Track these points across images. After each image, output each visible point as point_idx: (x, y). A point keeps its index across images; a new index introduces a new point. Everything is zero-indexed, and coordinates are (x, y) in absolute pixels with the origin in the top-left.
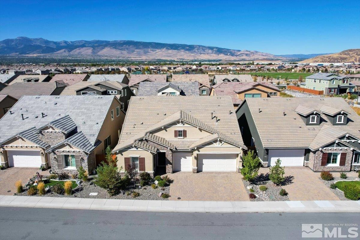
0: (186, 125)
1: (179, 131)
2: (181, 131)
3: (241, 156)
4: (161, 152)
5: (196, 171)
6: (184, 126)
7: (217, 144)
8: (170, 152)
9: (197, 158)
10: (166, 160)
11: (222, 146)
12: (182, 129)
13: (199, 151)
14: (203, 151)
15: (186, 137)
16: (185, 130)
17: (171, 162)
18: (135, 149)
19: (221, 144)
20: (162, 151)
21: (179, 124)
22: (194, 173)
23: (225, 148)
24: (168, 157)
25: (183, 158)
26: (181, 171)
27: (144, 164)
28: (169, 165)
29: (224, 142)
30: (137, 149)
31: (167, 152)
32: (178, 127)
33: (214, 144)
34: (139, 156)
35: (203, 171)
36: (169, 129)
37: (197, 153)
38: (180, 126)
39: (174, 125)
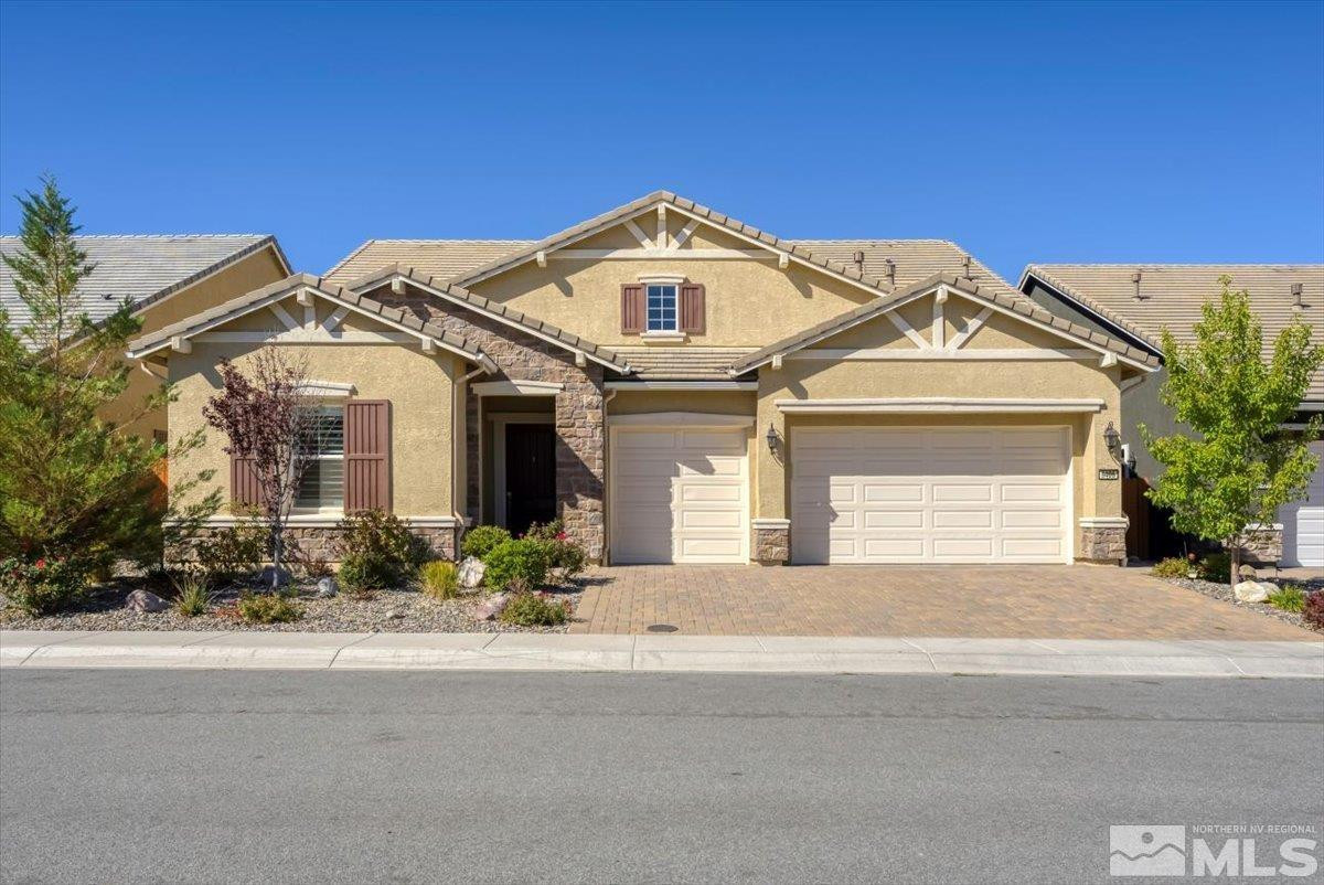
0: (704, 249)
1: (654, 290)
2: (669, 290)
3: (1110, 428)
4: (525, 391)
5: (778, 551)
6: (685, 253)
7: (929, 340)
8: (590, 396)
9: (781, 447)
10: (559, 459)
11: (969, 352)
12: (672, 276)
13: (801, 393)
14: (828, 392)
15: (703, 333)
16: (694, 281)
17: (597, 471)
18: (322, 334)
19: (960, 337)
20: (527, 388)
21: (653, 238)
22: (766, 563)
23: (990, 364)
24: (570, 437)
25: (684, 469)
26: (672, 564)
27: (383, 454)
28: (586, 502)
29: (980, 323)
30: (336, 330)
31: (564, 389)
32: (649, 263)
33: (906, 333)
34: (349, 386)
35: (833, 559)
36: (583, 274)
37: (784, 405)
38: (663, 256)
39: (616, 248)
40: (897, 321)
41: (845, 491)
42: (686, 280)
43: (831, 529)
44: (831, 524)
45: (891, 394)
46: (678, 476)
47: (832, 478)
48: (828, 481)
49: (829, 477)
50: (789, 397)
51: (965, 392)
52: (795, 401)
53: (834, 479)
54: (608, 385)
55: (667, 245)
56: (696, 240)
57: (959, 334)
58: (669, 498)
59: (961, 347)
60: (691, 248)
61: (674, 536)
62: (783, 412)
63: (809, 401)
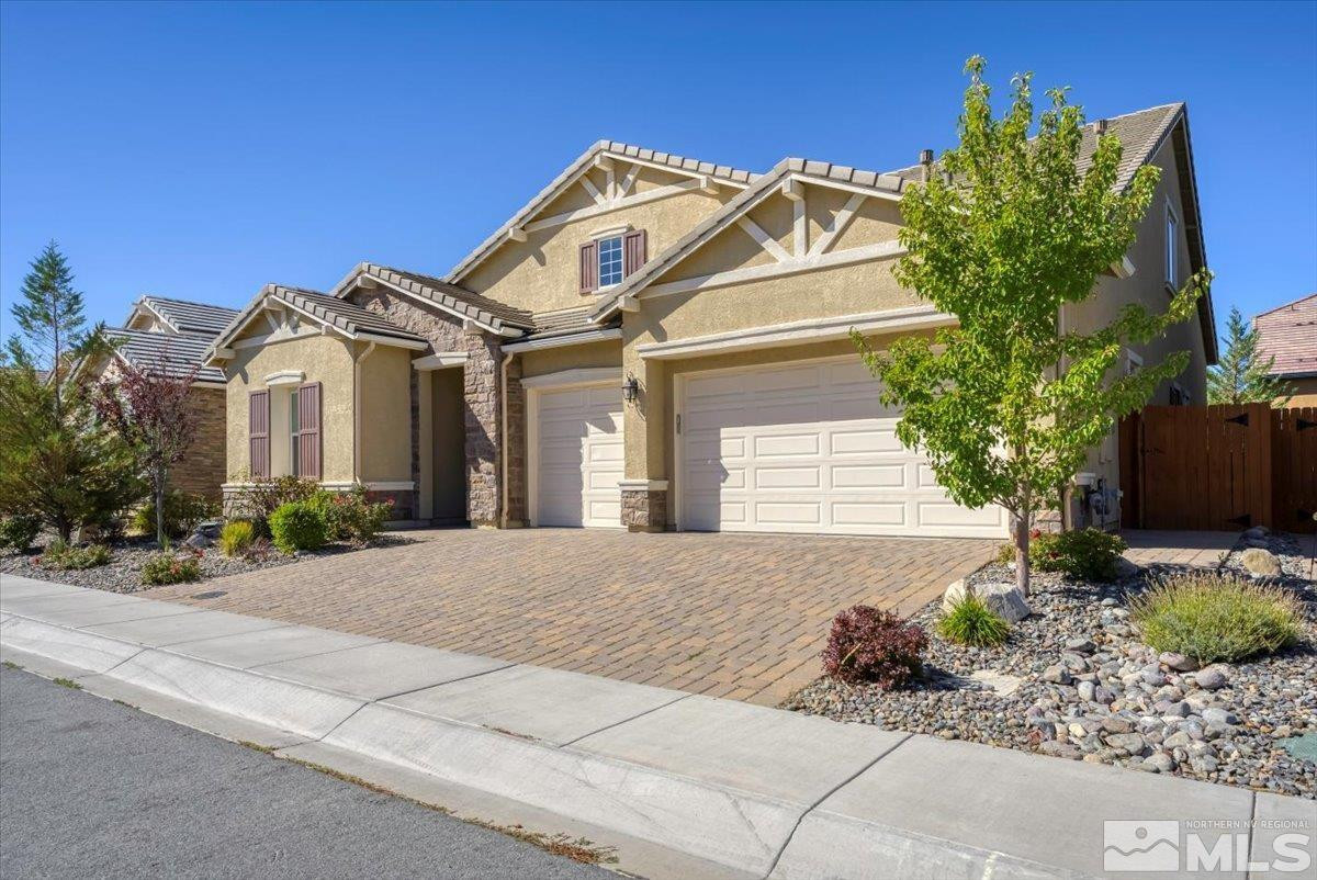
0: (645, 192)
1: (605, 245)
2: (616, 242)
6: (631, 200)
7: (790, 249)
8: (487, 361)
10: (468, 425)
11: (839, 256)
12: (614, 227)
13: (660, 335)
14: (687, 333)
16: (638, 228)
17: (491, 435)
18: (288, 332)
19: (825, 238)
20: (447, 360)
21: (603, 192)
22: (634, 529)
23: (863, 267)
24: (474, 403)
25: (592, 429)
26: (582, 527)
27: (317, 430)
28: (486, 466)
29: (850, 214)
30: (295, 328)
31: (469, 357)
32: (601, 218)
33: (763, 245)
34: (299, 372)
35: (725, 526)
36: (553, 242)
37: (645, 351)
38: (612, 208)
39: (574, 210)
40: (752, 229)
41: (738, 445)
42: (631, 228)
43: (722, 490)
44: (722, 485)
45: (749, 324)
46: (586, 436)
47: (722, 430)
48: (719, 434)
49: (719, 429)
50: (650, 341)
51: (833, 310)
52: (656, 344)
53: (724, 432)
54: (505, 348)
55: (615, 195)
56: (640, 183)
57: (825, 233)
58: (580, 457)
59: (828, 249)
60: (635, 193)
61: (584, 498)
62: (644, 359)
63: (670, 342)
